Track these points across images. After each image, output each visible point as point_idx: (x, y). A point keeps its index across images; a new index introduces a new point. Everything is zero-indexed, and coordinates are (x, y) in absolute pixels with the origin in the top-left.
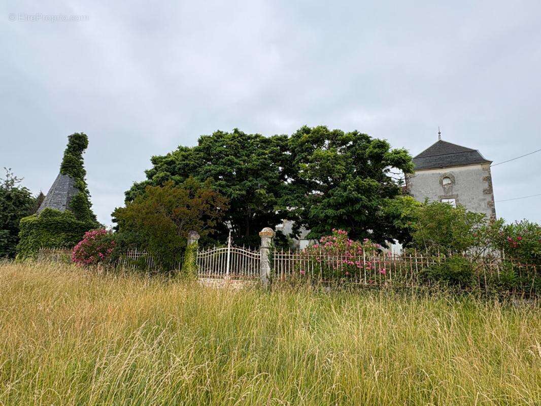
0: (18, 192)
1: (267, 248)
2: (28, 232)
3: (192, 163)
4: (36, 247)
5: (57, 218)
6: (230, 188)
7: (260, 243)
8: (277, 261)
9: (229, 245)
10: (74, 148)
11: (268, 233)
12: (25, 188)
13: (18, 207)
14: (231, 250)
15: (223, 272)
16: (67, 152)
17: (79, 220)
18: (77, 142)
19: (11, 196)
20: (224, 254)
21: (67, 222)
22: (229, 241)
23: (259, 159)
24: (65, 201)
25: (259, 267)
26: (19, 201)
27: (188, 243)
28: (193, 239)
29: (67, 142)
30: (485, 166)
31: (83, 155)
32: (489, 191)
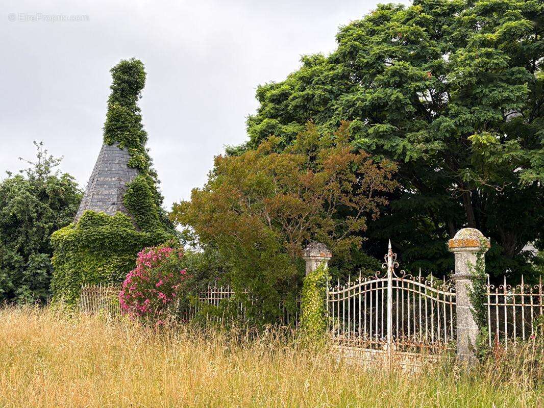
0: (57, 184)
1: (468, 277)
2: (62, 256)
3: (318, 92)
4: (75, 284)
5: (105, 229)
6: (404, 137)
7: (452, 268)
8: (493, 308)
9: (389, 273)
10: (122, 90)
11: (466, 243)
12: (67, 175)
13: (58, 210)
14: (394, 283)
15: (380, 332)
16: (114, 99)
17: (140, 229)
18: (126, 77)
19: (47, 191)
20: (380, 291)
21: (119, 235)
22: (390, 263)
23: (472, 58)
24: (114, 192)
25: (455, 324)
26: (60, 200)
27: (307, 270)
28: (316, 261)
31: (139, 103)
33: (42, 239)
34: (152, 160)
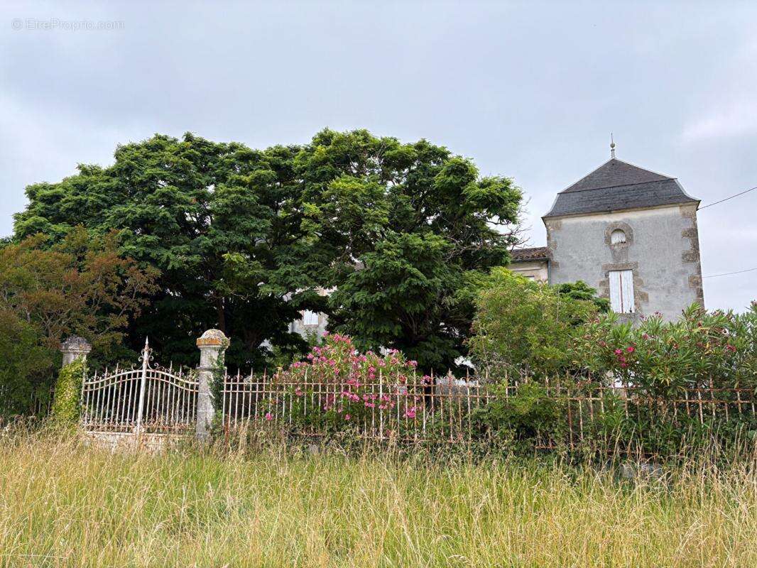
1: (210, 370)
3: (91, 198)
6: (169, 249)
7: (198, 362)
8: (228, 394)
9: (144, 365)
11: (211, 342)
14: (148, 374)
15: (131, 417)
20: (134, 381)
22: (146, 357)
23: (230, 193)
25: (196, 409)
27: (64, 362)
28: (75, 353)
30: (688, 209)
32: (693, 256)
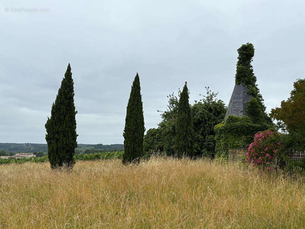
0: (216, 105)
2: (219, 136)
4: (226, 149)
5: (238, 123)
10: (243, 58)
12: (220, 100)
13: (217, 116)
16: (239, 63)
17: (255, 123)
18: (245, 52)
19: (212, 108)
21: (245, 126)
24: (242, 106)
26: (218, 112)
29: (238, 55)
31: (252, 64)
33: (211, 129)
34: (259, 90)
